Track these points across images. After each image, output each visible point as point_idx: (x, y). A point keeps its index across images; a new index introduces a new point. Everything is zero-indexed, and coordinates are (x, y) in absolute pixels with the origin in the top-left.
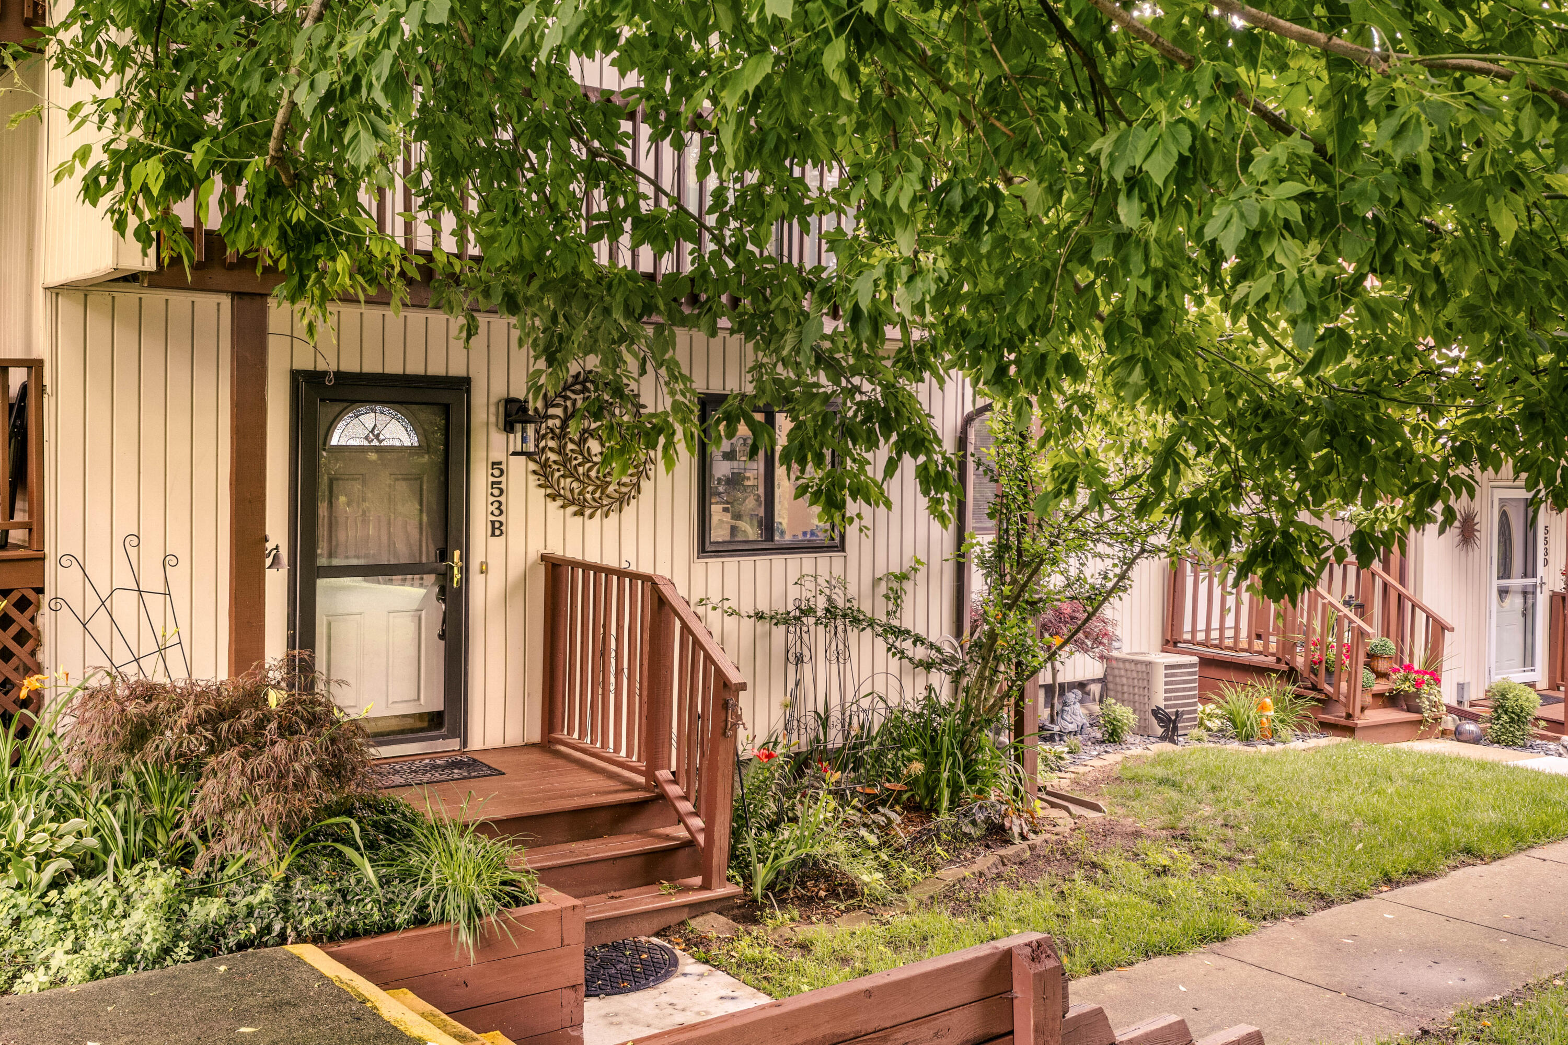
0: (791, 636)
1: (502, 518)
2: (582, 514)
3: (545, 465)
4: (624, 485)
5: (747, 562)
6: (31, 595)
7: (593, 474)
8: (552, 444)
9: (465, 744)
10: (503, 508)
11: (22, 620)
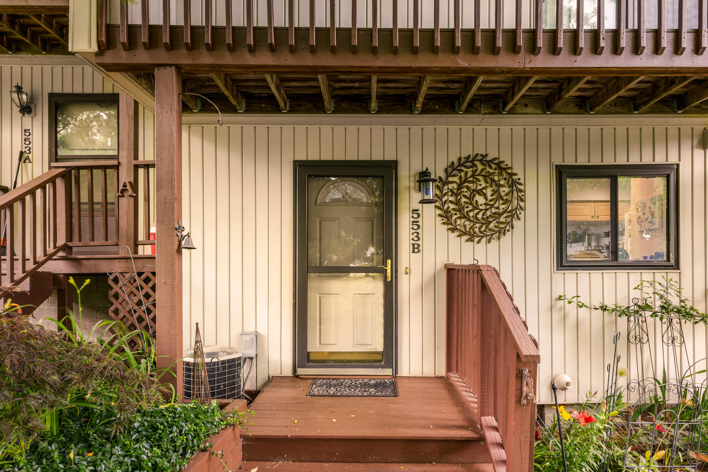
0: (632, 324)
1: (420, 242)
2: (472, 241)
3: (447, 211)
4: (501, 223)
5: (596, 275)
6: (151, 276)
7: (480, 216)
8: (452, 199)
9: (396, 372)
10: (420, 236)
11: (147, 289)
